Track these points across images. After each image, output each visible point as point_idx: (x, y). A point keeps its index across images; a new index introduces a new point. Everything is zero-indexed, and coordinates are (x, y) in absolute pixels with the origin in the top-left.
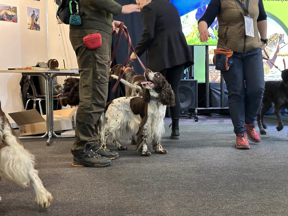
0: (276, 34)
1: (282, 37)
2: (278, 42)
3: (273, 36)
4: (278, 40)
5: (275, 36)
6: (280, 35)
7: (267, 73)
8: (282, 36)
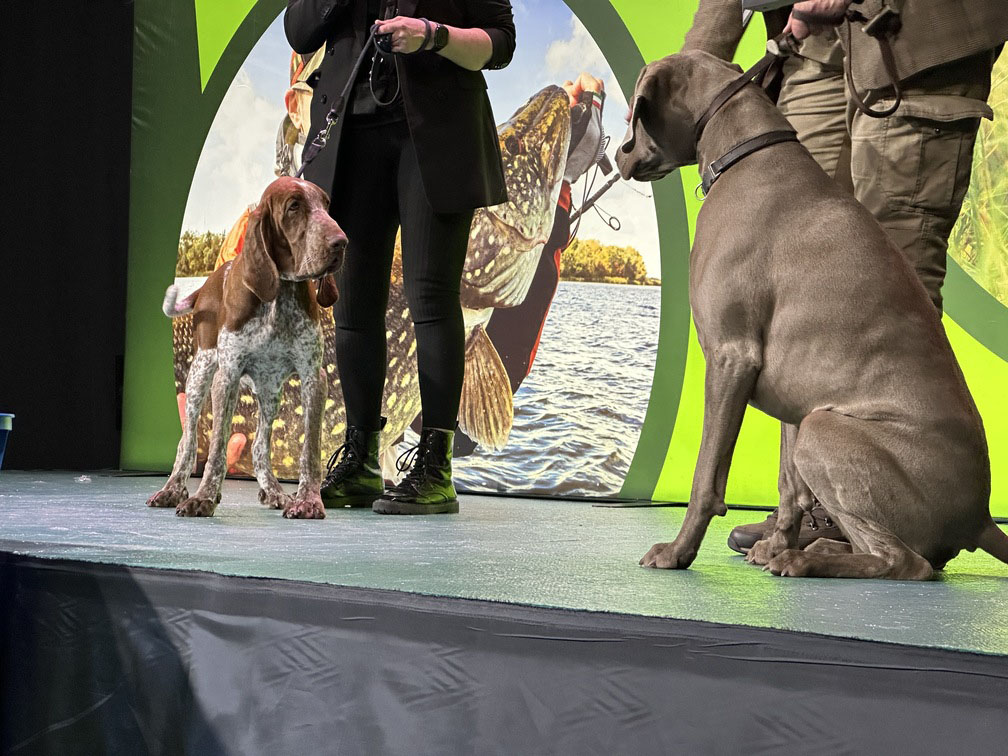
0: (553, 92)
1: (588, 116)
2: (564, 157)
3: (532, 115)
4: (566, 145)
5: (548, 110)
6: (581, 95)
7: (488, 428)
8: (590, 103)
